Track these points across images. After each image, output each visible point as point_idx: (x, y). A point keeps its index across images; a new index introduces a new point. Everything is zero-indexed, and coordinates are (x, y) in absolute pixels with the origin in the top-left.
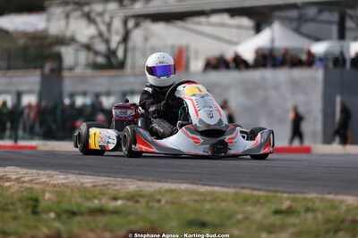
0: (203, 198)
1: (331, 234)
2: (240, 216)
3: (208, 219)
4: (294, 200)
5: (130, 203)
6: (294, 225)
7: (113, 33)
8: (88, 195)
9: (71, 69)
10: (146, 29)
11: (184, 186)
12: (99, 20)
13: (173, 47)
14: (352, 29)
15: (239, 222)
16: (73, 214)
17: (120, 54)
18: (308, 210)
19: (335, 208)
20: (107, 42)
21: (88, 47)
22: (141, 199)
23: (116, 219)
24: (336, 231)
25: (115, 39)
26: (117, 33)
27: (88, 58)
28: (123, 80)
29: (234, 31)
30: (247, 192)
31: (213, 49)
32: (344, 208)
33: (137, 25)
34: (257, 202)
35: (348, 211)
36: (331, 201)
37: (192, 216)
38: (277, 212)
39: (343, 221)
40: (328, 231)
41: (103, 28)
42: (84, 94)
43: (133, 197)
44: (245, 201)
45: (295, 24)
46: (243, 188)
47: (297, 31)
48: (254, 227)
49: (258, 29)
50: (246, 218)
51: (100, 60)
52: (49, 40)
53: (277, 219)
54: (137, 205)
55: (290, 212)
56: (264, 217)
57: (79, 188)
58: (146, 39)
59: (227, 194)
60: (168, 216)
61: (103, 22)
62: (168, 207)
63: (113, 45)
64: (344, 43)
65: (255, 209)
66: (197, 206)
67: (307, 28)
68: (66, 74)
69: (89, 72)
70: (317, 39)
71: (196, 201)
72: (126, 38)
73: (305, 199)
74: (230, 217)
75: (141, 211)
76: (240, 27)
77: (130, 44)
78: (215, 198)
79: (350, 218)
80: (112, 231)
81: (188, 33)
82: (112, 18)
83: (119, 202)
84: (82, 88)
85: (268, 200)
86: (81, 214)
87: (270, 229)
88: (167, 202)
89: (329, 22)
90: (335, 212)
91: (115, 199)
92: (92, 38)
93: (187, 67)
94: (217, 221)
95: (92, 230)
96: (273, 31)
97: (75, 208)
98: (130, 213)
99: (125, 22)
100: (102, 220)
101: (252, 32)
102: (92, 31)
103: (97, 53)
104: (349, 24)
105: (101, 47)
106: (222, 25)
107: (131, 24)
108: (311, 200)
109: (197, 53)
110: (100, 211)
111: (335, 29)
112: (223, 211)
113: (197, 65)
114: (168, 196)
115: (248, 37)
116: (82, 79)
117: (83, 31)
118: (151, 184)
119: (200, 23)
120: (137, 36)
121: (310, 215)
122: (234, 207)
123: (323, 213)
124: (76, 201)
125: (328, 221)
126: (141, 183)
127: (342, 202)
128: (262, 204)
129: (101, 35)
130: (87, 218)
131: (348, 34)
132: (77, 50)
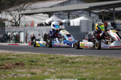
0: (33, 56)
1: (62, 63)
2: (41, 60)
3: (34, 60)
4: (54, 56)
5: (17, 57)
6: (53, 62)
7: (17, 18)
8: (7, 55)
9: (7, 26)
10: (24, 17)
11: (29, 53)
12: (13, 15)
13: (30, 21)
14: (71, 17)
15: (41, 61)
16: (4, 59)
17: (18, 23)
18: (57, 58)
19: (63, 57)
20: (15, 20)
21: (11, 21)
22: (19, 56)
23: (13, 60)
24: (63, 63)
25: (17, 19)
26: (18, 18)
27: (11, 24)
28: (19, 29)
29: (44, 17)
30: (44, 54)
31: (40, 21)
32: (65, 57)
33: (22, 16)
34: (46, 56)
35: (66, 58)
36: (63, 56)
37: (30, 60)
38: (50, 59)
39: (64, 60)
40: (61, 63)
41: (14, 17)
42: (10, 32)
43: (18, 56)
44: (43, 56)
45: (58, 16)
46: (43, 53)
47: (59, 17)
48: (44, 62)
49: (50, 17)
50: (42, 60)
51: (14, 24)
52: (2, 20)
53: (50, 60)
54: (18, 57)
55: (53, 58)
56: (47, 60)
57: (6, 54)
58: (24, 19)
59: (39, 55)
60: (25, 60)
61: (14, 15)
62: (25, 57)
63: (17, 21)
64: (69, 20)
65: (45, 58)
66: (32, 57)
67: (61, 16)
68: (6, 27)
69: (11, 27)
70: (63, 19)
71: (32, 56)
72: (19, 19)
73: (56, 55)
74: (39, 60)
75: (19, 59)
76: (45, 16)
77: (20, 21)
78: (36, 56)
79: (66, 60)
80: (12, 63)
81: (34, 18)
82: (16, 15)
83: (14, 57)
84: (9, 31)
85: (48, 56)
86: (5, 59)
87: (48, 62)
88: (25, 56)
89: (66, 15)
90: (63, 58)
91: (14, 56)
92: (12, 19)
93: (34, 26)
94: (36, 61)
95: (7, 63)
96: (53, 17)
97: (4, 58)
98: (16, 59)
99: (19, 16)
100: (10, 61)
101: (48, 17)
102: (12, 17)
103: (13, 23)
104: (70, 15)
105: (14, 21)
106: (41, 16)
107: (21, 16)
108: (58, 56)
109: (36, 22)
110: (10, 59)
111: (67, 17)
112: (37, 58)
113: (36, 25)
114: (26, 55)
115: (48, 19)
116: (10, 28)
117: (10, 18)
118: (22, 52)
119: (36, 16)
120: (22, 19)
121: (57, 59)
122: (40, 57)
123: (60, 59)
124: (5, 56)
125: (61, 60)
126: (20, 52)
127: (65, 56)
128: (47, 57)
129: (14, 18)
130: (6, 60)
131: (70, 18)
132: (8, 22)
